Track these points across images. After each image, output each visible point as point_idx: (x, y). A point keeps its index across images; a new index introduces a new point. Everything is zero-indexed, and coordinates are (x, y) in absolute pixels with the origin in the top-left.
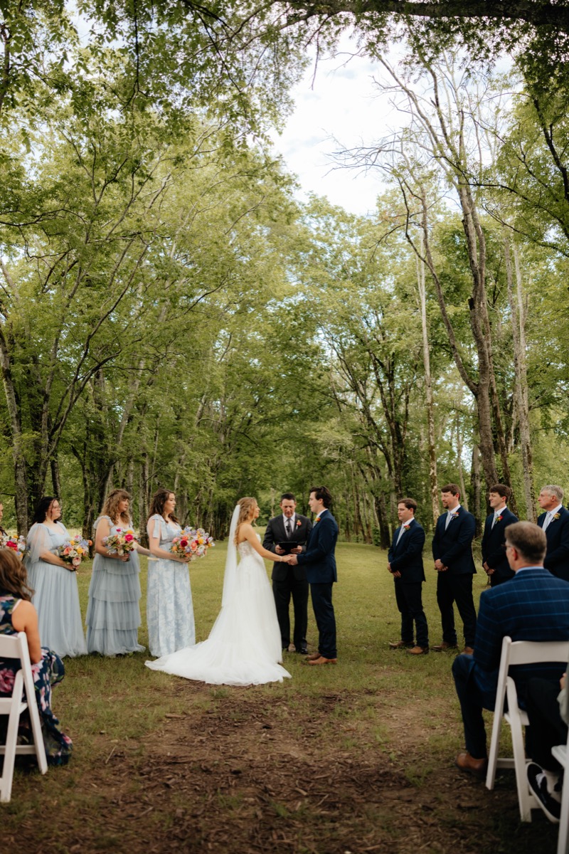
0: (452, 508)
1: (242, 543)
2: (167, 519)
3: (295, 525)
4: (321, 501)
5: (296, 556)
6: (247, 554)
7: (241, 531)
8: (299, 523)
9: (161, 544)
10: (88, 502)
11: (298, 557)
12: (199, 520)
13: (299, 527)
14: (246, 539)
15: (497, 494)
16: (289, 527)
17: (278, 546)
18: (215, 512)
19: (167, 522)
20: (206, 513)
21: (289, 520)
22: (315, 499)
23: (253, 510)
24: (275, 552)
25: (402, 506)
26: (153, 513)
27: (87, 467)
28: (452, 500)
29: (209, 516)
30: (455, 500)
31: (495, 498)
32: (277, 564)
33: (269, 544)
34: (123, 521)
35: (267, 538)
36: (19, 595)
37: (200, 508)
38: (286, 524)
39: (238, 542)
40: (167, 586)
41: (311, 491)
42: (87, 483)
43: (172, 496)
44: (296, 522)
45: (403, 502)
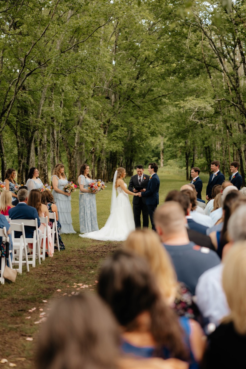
0: (215, 172)
1: (118, 188)
2: (86, 176)
3: (143, 179)
4: (153, 169)
5: (141, 193)
6: (120, 192)
7: (118, 182)
8: (145, 178)
9: (84, 187)
10: (20, 157)
11: (142, 194)
12: (94, 166)
13: (145, 180)
14: (119, 186)
15: (233, 167)
16: (140, 180)
17: (134, 189)
18: (107, 159)
19: (86, 178)
20: (99, 160)
21: (140, 177)
22: (150, 168)
23: (123, 174)
24: (133, 192)
25: (193, 171)
26: (80, 174)
27: (18, 134)
28: (215, 168)
29: (102, 162)
30: (216, 168)
31: (232, 169)
32: (135, 196)
33: (131, 188)
34: (63, 177)
35: (130, 185)
36: (52, 203)
37: (95, 156)
38: (139, 179)
39: (116, 186)
40: (87, 204)
41: (149, 165)
42: (19, 144)
43: (88, 167)
44: (143, 178)
45: (193, 169)
